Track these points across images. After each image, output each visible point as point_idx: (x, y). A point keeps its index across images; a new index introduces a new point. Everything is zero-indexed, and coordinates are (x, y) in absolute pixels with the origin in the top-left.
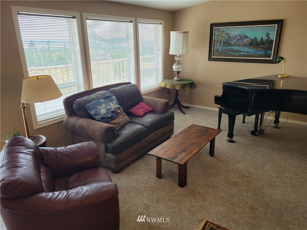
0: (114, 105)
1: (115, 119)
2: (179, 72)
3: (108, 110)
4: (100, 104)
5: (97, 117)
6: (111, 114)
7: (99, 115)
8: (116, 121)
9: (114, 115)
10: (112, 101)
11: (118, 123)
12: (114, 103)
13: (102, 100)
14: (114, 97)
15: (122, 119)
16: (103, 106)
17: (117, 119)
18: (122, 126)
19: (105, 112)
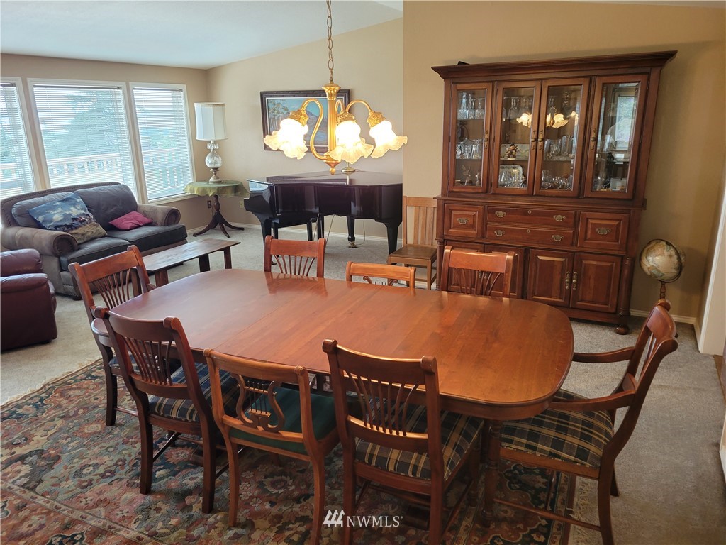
0: (76, 211)
1: (76, 228)
2: (216, 169)
3: (66, 216)
4: (54, 208)
5: (48, 225)
6: (71, 222)
7: (52, 221)
8: (80, 230)
9: (77, 222)
10: (74, 205)
11: (83, 235)
12: (79, 207)
13: (58, 203)
14: (79, 200)
15: (91, 230)
16: (58, 211)
17: (80, 228)
18: (89, 239)
19: (61, 218)
